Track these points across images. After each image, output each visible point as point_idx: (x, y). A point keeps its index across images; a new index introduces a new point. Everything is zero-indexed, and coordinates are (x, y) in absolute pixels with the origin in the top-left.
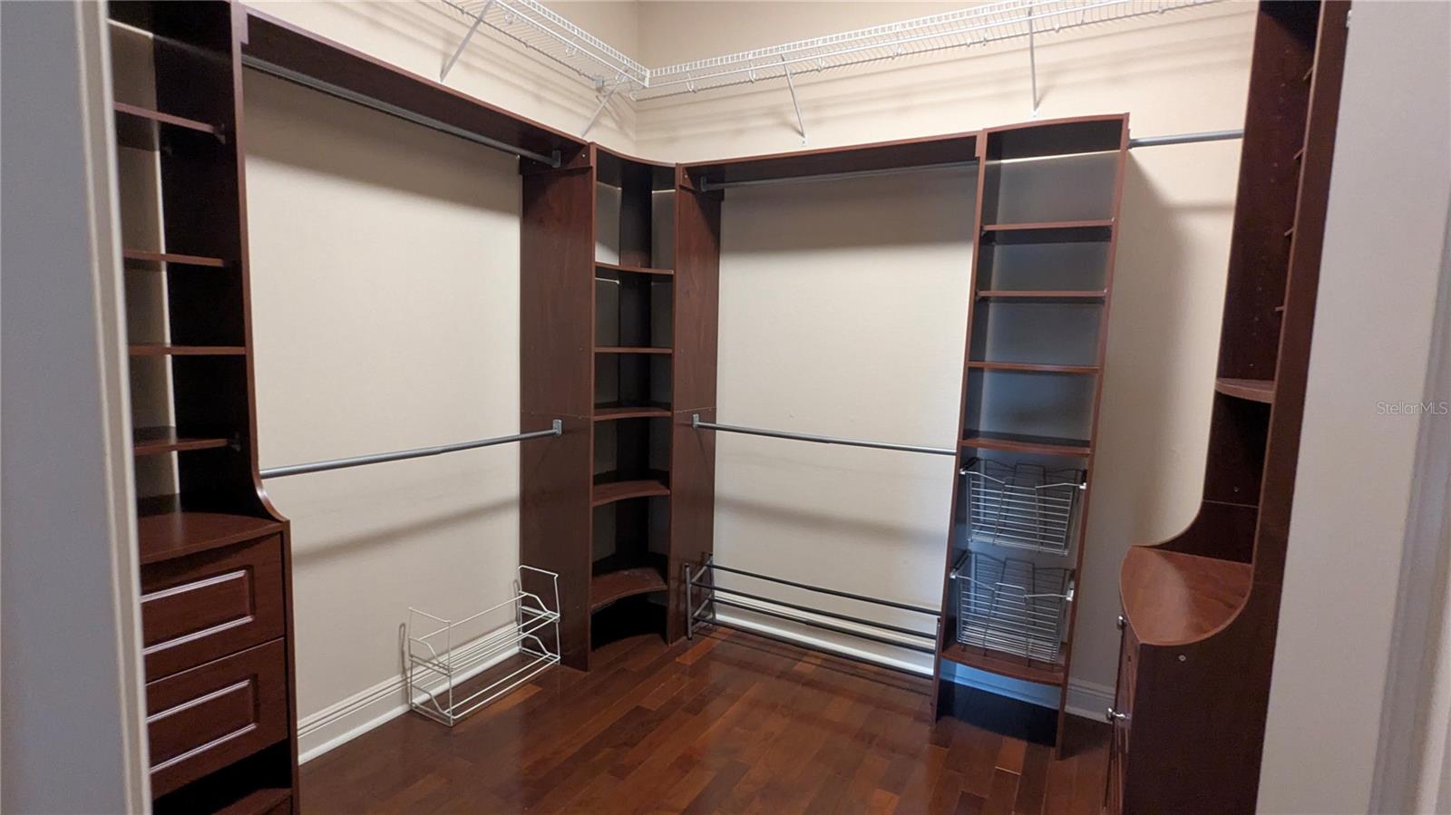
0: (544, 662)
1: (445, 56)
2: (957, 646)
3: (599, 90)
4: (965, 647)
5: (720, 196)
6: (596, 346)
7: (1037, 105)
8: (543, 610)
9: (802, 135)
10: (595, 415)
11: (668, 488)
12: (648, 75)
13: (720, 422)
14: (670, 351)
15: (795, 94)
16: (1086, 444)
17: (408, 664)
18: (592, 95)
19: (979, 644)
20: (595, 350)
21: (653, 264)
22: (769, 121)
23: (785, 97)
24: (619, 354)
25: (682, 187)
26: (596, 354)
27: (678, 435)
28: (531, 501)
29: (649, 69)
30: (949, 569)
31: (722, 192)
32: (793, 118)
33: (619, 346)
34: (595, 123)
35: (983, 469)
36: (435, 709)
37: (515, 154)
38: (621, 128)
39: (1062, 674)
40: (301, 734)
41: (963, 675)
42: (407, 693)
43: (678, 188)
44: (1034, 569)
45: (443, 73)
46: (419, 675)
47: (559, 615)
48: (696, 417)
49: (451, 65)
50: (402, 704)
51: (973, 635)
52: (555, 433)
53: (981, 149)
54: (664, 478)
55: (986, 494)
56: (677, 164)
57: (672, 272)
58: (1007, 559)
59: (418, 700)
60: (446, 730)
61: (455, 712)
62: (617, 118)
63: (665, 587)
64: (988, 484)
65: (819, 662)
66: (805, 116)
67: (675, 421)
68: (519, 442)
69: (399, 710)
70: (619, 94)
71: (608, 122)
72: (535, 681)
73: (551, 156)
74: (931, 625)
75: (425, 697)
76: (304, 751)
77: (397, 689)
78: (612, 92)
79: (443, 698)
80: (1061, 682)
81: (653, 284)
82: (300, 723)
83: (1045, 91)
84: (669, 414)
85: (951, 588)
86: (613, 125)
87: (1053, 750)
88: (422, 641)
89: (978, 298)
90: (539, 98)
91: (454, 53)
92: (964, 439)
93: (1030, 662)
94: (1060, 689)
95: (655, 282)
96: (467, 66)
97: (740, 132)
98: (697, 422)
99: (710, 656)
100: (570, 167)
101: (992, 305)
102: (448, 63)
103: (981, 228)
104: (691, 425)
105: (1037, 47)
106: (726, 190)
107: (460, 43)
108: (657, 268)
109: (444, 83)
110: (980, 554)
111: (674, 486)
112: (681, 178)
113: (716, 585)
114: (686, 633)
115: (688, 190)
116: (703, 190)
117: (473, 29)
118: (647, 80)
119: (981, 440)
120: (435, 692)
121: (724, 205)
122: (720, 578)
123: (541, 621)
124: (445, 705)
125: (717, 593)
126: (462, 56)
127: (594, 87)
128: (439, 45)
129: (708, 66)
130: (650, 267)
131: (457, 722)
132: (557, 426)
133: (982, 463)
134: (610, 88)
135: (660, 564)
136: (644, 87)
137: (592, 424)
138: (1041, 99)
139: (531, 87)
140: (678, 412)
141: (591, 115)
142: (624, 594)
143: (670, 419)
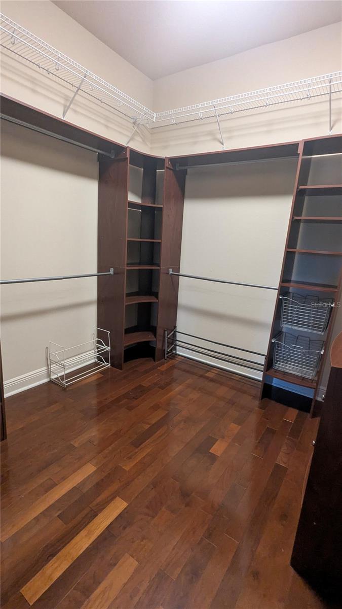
0: (104, 366)
1: (65, 106)
2: (273, 370)
3: (134, 123)
4: (276, 371)
5: (185, 173)
6: (128, 237)
7: (331, 129)
8: (104, 346)
9: (222, 144)
10: (127, 267)
11: (158, 299)
12: (155, 116)
13: (181, 272)
14: (160, 241)
15: (220, 125)
16: (336, 287)
17: (49, 364)
18: (131, 126)
19: (282, 369)
20: (127, 239)
21: (156, 203)
22: (209, 138)
23: (215, 126)
24: (141, 241)
25: (167, 168)
26: (128, 241)
27: (163, 278)
28: (102, 301)
29: (156, 113)
30: (271, 338)
31: (186, 170)
32: (219, 136)
33: (141, 238)
34: (132, 139)
35: (291, 297)
36: (60, 381)
37: (96, 152)
38: (143, 141)
39: (315, 384)
40: (5, 387)
41: (276, 383)
42: (49, 375)
43: (166, 168)
44: (310, 340)
45: (64, 114)
46: (53, 367)
47: (110, 348)
48: (171, 270)
49: (67, 110)
50: (47, 378)
51: (280, 366)
52: (111, 274)
53: (300, 150)
54: (156, 295)
55: (292, 307)
56: (166, 157)
57: (162, 206)
58: (299, 336)
59: (54, 377)
60: (64, 389)
61: (67, 382)
62: (143, 137)
63: (155, 339)
64: (293, 303)
65: (217, 372)
66: (224, 136)
67: (161, 271)
68: (97, 277)
69: (46, 380)
70: (143, 125)
71: (138, 138)
72: (100, 372)
73: (110, 153)
74: (262, 360)
75: (56, 376)
76: (6, 393)
77: (45, 372)
78: (139, 124)
79: (62, 377)
80: (315, 387)
81: (155, 212)
82: (4, 383)
83: (335, 122)
84: (158, 268)
85: (272, 347)
86: (140, 140)
87: (309, 414)
88: (55, 355)
89: (293, 220)
90: (107, 127)
91: (68, 105)
92: (282, 283)
93: (303, 379)
94: (314, 390)
95: (157, 211)
96: (75, 111)
97: (195, 143)
98: (171, 272)
99: (173, 367)
100: (118, 158)
101: (302, 224)
102: (66, 109)
103: (298, 188)
104: (168, 273)
105: (333, 100)
106: (188, 170)
107: (71, 100)
108: (157, 204)
109: (64, 119)
110: (288, 333)
111: (159, 299)
112: (167, 164)
113: (177, 339)
114: (164, 358)
115: (170, 169)
116: (177, 169)
117: (76, 93)
118: (155, 118)
119: (292, 284)
120: (60, 375)
121: (187, 177)
122: (179, 337)
123: (103, 350)
124: (63, 380)
125: (178, 342)
126: (71, 106)
127: (132, 122)
128: (62, 101)
129: (181, 111)
130: (154, 204)
131: (68, 386)
132: (112, 271)
133: (291, 294)
134: (139, 122)
135: (153, 330)
136: (154, 122)
137: (126, 271)
138: (333, 126)
139: (103, 121)
140: (162, 267)
141: (130, 135)
142: (138, 341)
143: (159, 270)
